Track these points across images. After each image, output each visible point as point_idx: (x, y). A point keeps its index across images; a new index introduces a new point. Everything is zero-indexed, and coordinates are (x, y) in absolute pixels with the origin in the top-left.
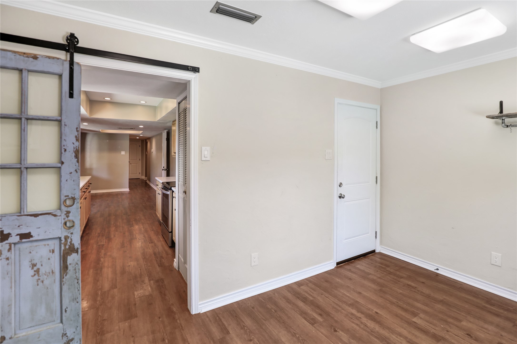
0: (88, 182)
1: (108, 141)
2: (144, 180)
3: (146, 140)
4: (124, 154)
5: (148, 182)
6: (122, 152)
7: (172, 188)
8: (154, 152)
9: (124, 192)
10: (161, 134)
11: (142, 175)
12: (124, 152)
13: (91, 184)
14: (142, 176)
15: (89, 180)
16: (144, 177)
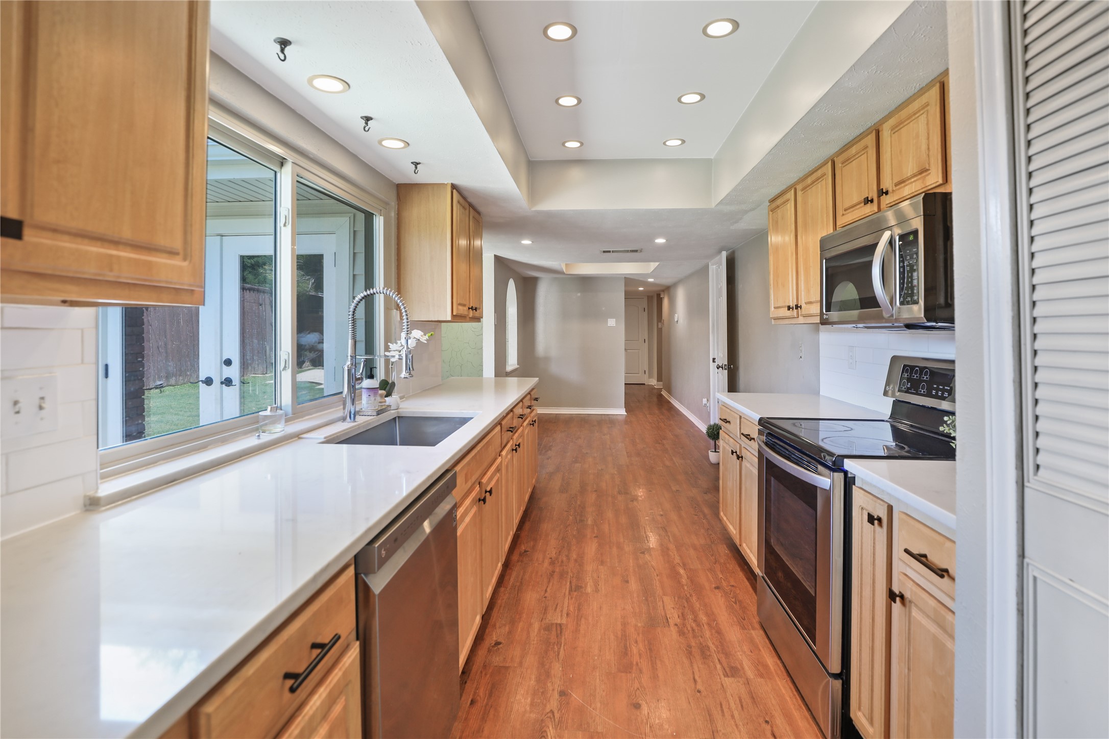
0: (529, 393)
1: (579, 294)
2: (655, 388)
3: (658, 295)
4: (615, 325)
5: (664, 393)
6: (609, 320)
7: (846, 460)
8: (681, 321)
9: (615, 417)
10: (704, 270)
11: (650, 376)
12: (615, 320)
13: (536, 399)
14: (651, 380)
15: (533, 389)
16: (653, 382)
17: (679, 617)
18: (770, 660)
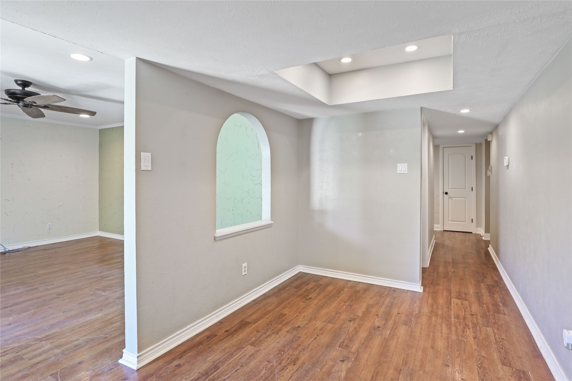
6: (398, 165)
8: (513, 166)
11: (478, 225)
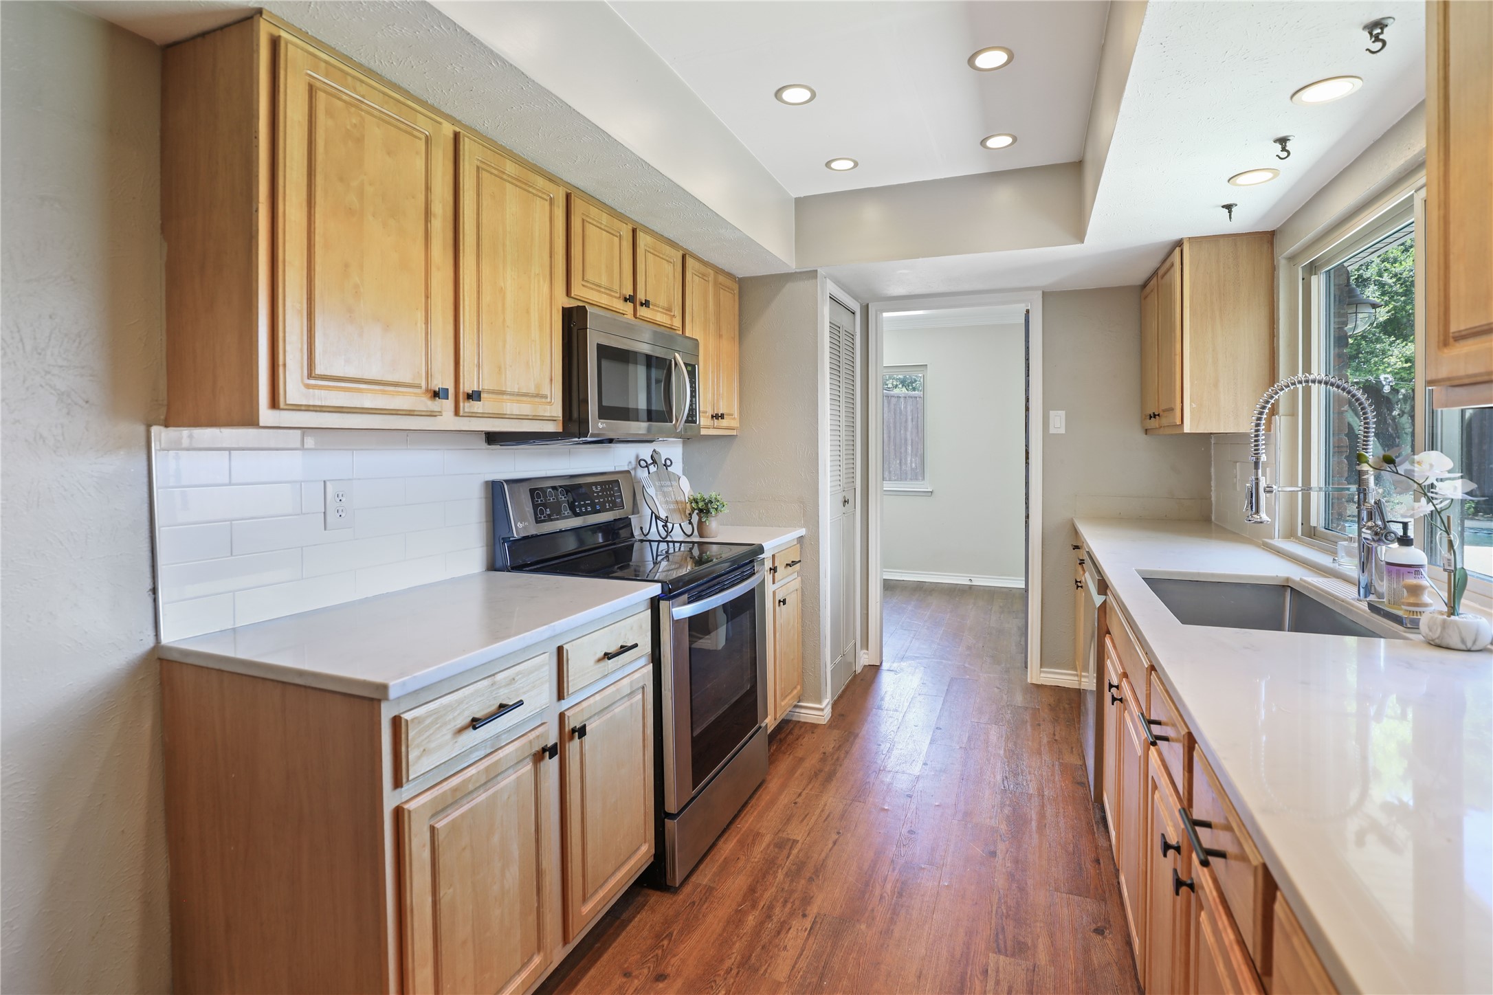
17: (790, 929)
18: (727, 847)
